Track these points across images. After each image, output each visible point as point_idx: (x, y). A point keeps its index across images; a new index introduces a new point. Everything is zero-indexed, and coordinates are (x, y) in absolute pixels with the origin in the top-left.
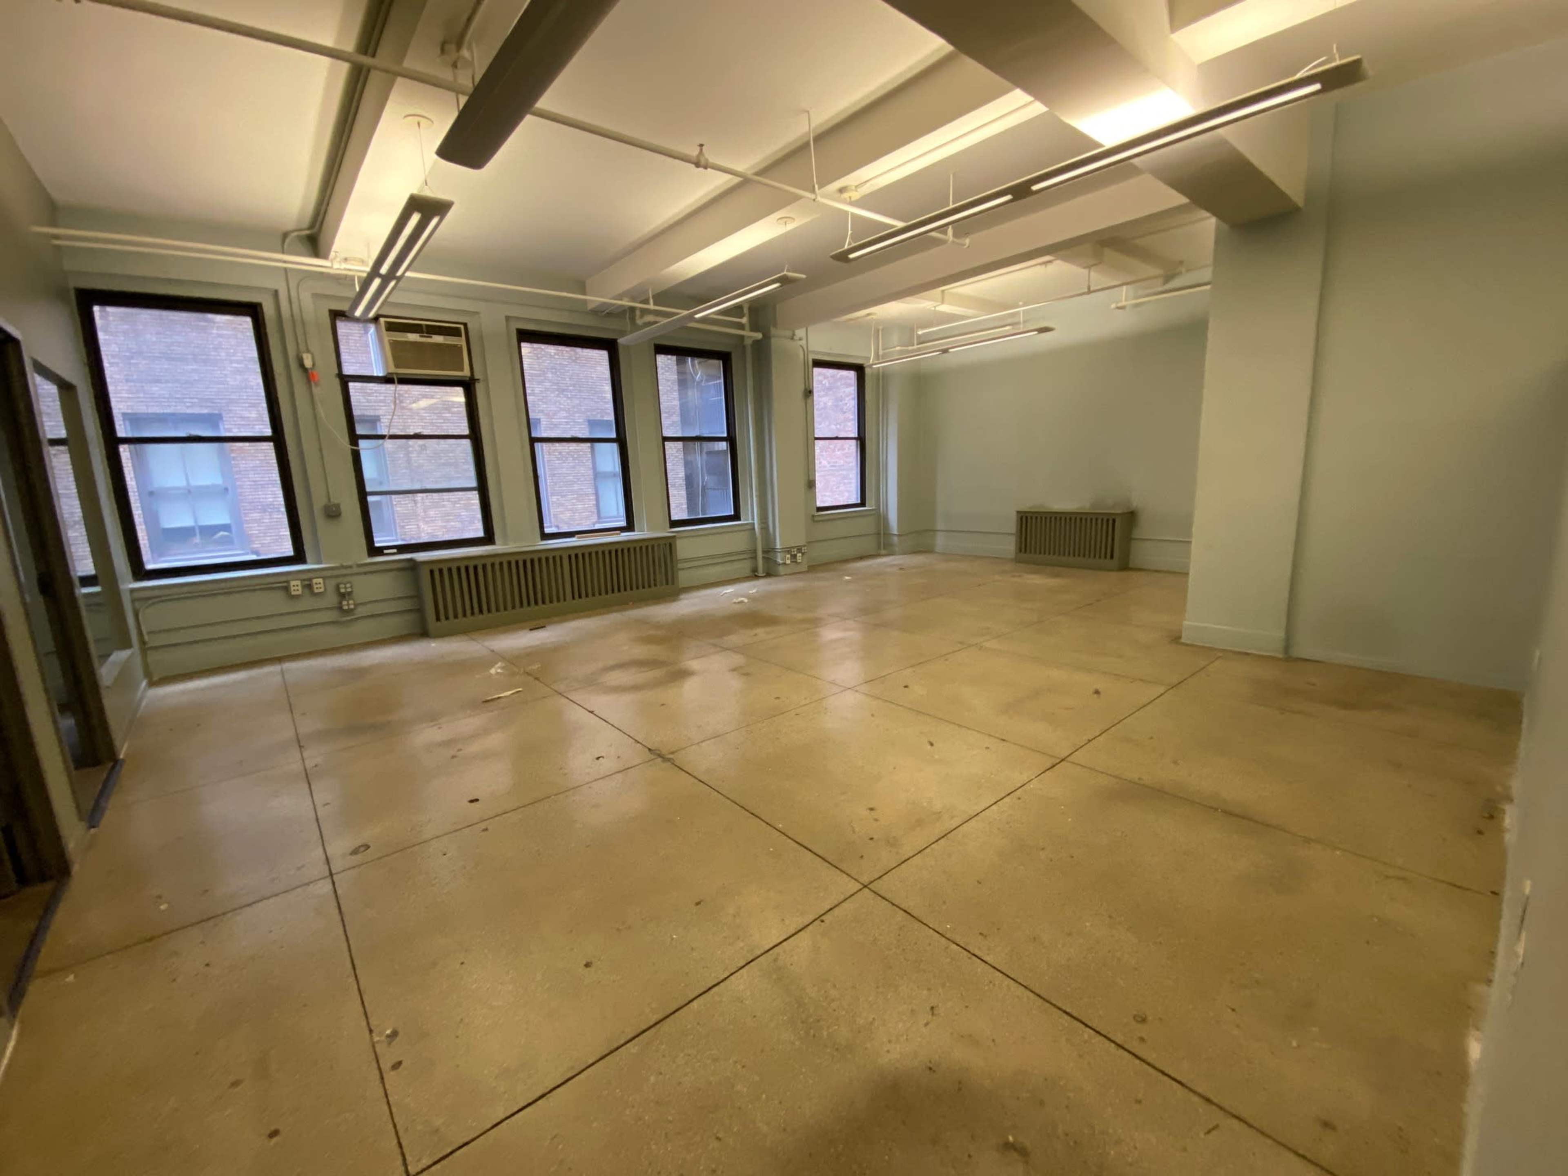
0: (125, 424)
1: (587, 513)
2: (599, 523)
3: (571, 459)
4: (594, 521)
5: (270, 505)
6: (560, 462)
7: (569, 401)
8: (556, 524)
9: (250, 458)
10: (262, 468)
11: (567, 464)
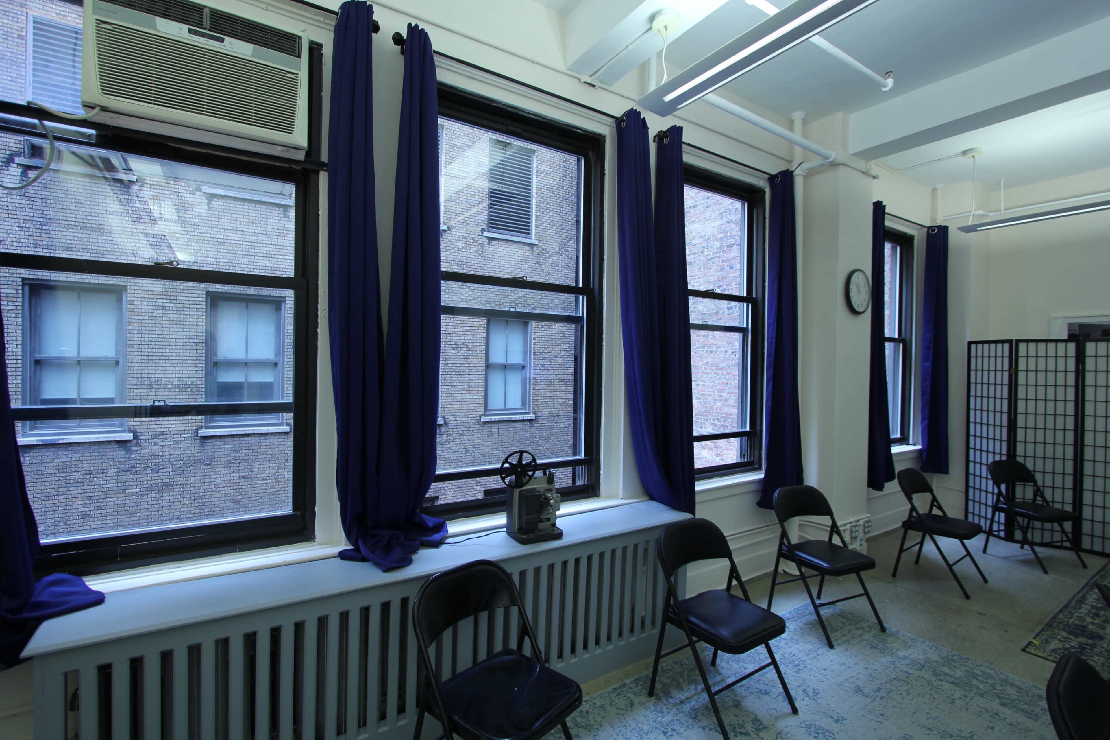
0: (23, 289)
1: (475, 405)
2: (486, 415)
3: (466, 349)
4: (481, 413)
5: (158, 381)
6: (455, 351)
7: (471, 293)
8: (443, 414)
9: (147, 332)
10: (157, 343)
11: (461, 354)
